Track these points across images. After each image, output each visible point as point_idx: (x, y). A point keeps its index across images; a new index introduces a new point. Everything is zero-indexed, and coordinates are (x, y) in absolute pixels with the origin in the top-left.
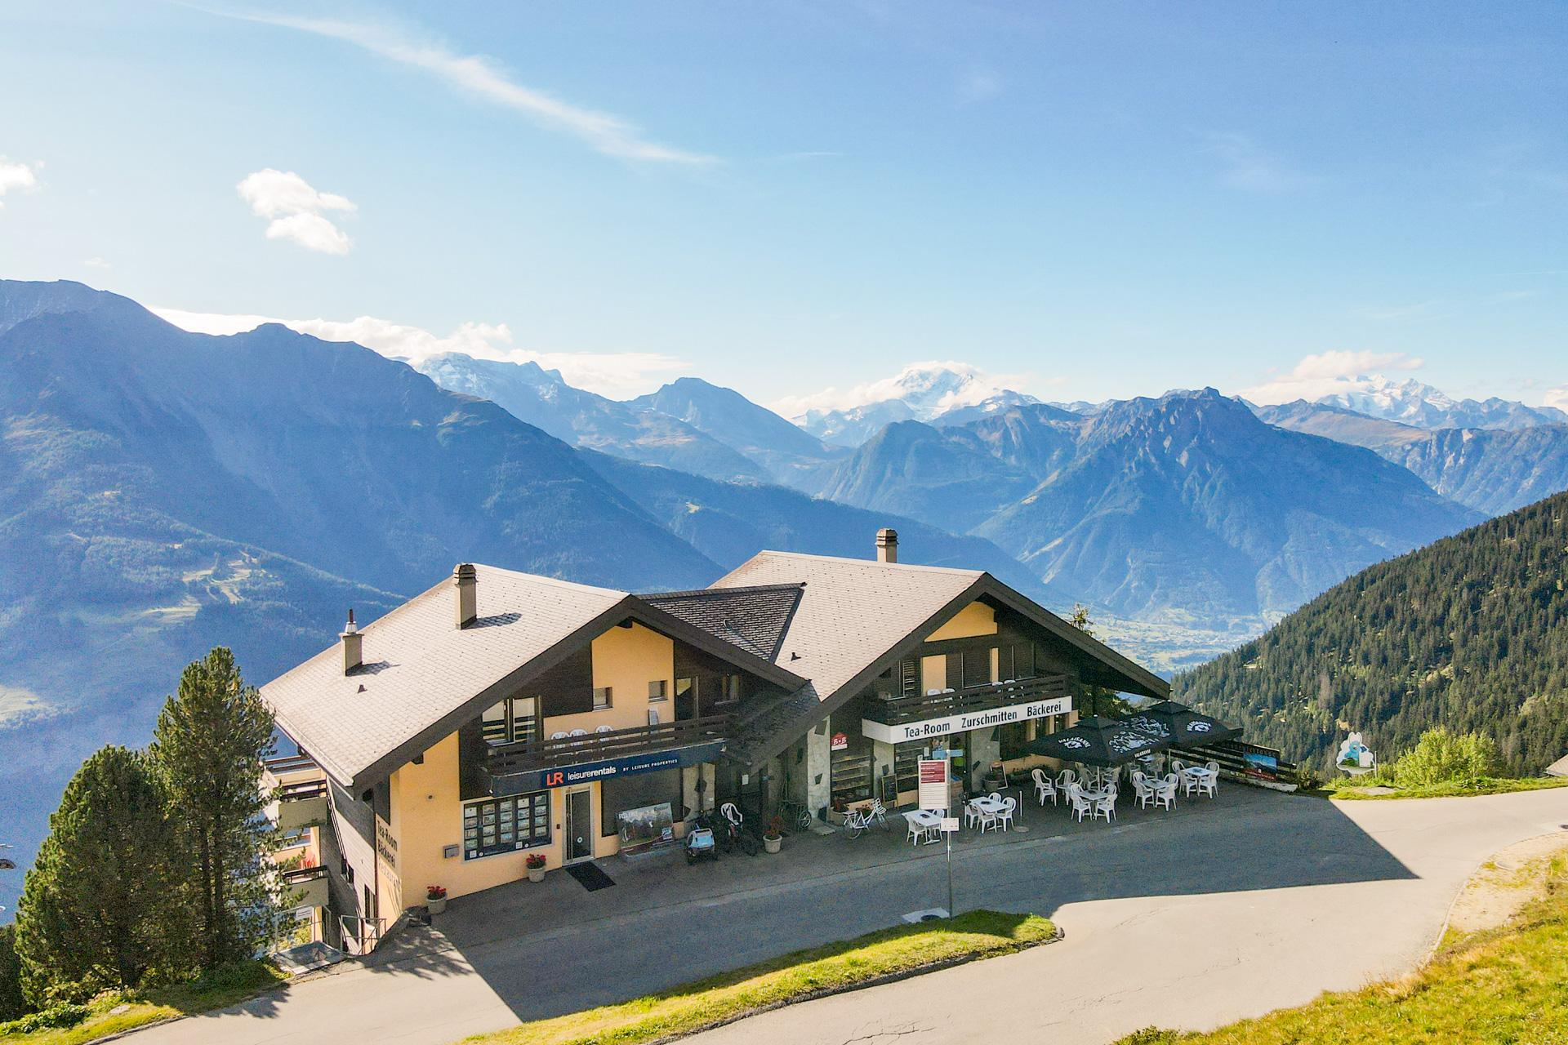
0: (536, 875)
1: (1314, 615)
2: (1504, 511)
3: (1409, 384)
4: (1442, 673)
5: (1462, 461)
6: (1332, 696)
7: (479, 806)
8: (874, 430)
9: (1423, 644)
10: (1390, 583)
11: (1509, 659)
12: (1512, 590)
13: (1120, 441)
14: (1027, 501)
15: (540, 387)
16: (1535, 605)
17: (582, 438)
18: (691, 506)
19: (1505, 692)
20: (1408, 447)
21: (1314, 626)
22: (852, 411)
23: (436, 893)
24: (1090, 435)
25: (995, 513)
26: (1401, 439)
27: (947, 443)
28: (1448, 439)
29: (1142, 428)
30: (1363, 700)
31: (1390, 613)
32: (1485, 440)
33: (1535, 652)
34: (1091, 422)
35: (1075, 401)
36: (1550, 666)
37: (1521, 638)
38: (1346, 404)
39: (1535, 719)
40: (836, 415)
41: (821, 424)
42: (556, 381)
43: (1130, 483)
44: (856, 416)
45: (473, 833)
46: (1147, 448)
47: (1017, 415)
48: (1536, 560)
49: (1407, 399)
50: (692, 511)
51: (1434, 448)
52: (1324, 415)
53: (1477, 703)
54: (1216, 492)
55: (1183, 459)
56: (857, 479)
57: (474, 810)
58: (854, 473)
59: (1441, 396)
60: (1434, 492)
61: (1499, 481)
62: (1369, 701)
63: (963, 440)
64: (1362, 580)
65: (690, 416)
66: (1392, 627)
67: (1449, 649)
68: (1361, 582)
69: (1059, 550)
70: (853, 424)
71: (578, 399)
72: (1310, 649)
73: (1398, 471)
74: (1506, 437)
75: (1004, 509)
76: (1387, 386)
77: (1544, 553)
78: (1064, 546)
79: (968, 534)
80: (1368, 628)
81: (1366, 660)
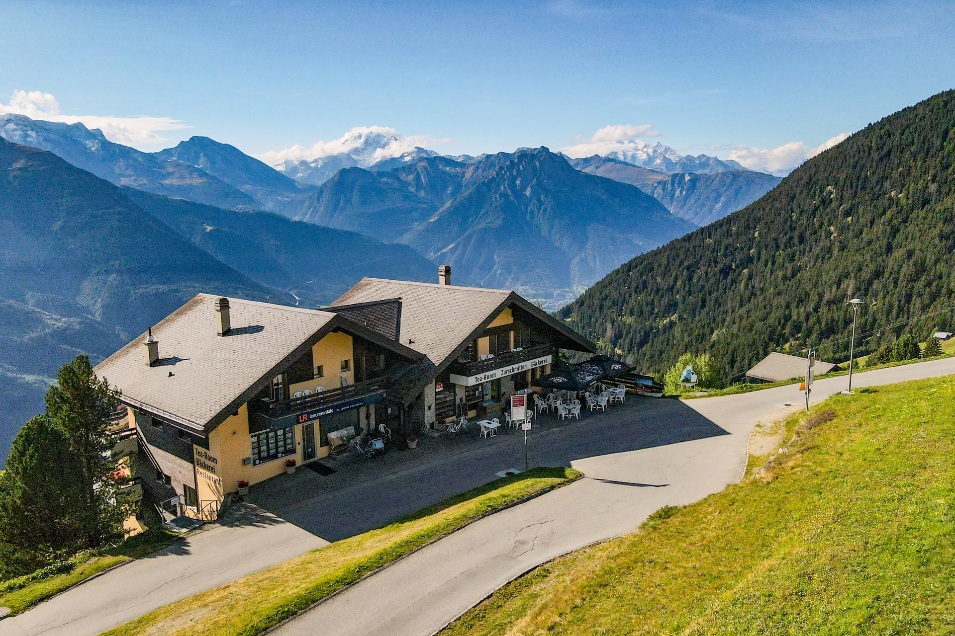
0: (291, 470)
1: (604, 287)
2: (705, 223)
3: (657, 146)
4: (672, 319)
5: (684, 193)
6: (613, 335)
7: (258, 436)
8: (331, 174)
9: (662, 303)
10: (645, 267)
11: (706, 309)
12: (709, 269)
13: (489, 181)
14: (432, 220)
15: (87, 142)
16: (721, 278)
17: (123, 179)
18: (207, 227)
19: (704, 328)
20: (656, 185)
21: (604, 294)
22: (316, 161)
23: (242, 484)
24: (471, 177)
25: (411, 229)
26: (653, 179)
27: (380, 182)
28: (677, 179)
29: (503, 172)
30: (630, 336)
31: (645, 284)
32: (697, 179)
33: (720, 305)
34: (471, 169)
35: (461, 155)
36: (727, 312)
37: (713, 297)
38: (621, 158)
39: (719, 343)
40: (303, 163)
41: (295, 170)
42: (100, 138)
43: (496, 207)
44: (318, 164)
45: (256, 451)
46: (506, 185)
47: (424, 164)
48: (722, 252)
49: (656, 155)
50: (208, 230)
51: (670, 185)
52: (611, 164)
53: (689, 335)
54: (548, 213)
55: (528, 193)
56: (320, 206)
57: (256, 438)
58: (318, 203)
59: (674, 153)
60: (669, 212)
61: (703, 205)
62: (633, 337)
63: (390, 181)
64: (630, 265)
65: (202, 163)
66: (646, 293)
67: (675, 305)
68: (629, 267)
69: (453, 250)
70: (316, 169)
71: (118, 151)
72: (601, 308)
73: (650, 199)
74: (708, 178)
75: (418, 225)
76: (645, 147)
77: (727, 248)
78: (455, 248)
79: (395, 242)
80: (633, 295)
81: (632, 314)
